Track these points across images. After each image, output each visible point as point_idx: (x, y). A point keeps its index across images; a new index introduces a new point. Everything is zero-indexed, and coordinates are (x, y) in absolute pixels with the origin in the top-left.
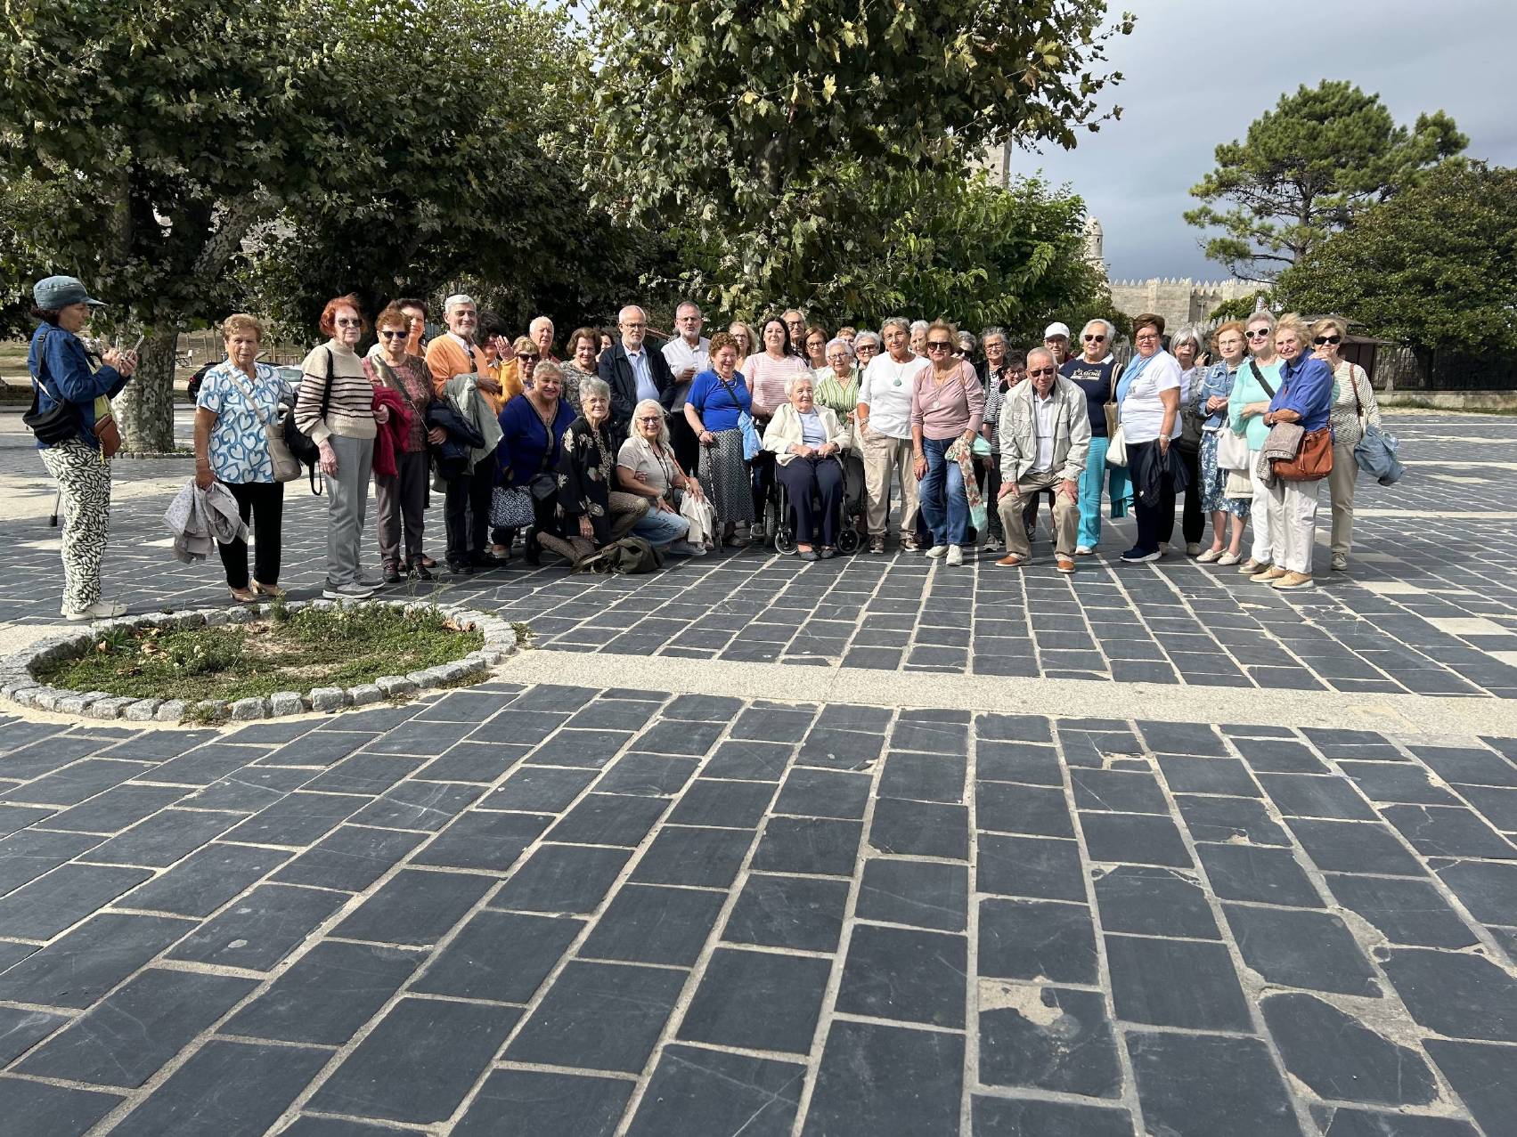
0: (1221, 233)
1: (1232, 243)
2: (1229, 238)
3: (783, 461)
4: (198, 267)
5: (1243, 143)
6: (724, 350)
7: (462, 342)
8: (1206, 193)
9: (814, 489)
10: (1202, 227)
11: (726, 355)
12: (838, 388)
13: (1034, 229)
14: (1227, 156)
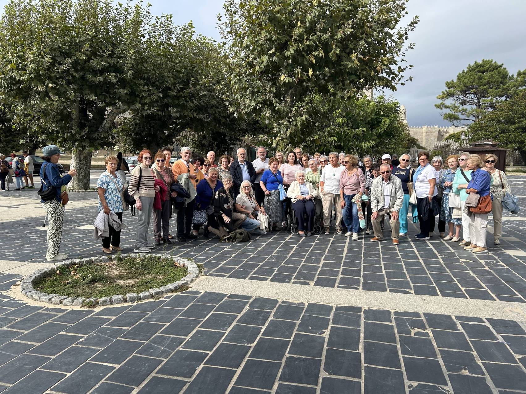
0: (448, 111)
1: (453, 115)
2: (451, 113)
3: (294, 202)
4: (100, 129)
5: (455, 81)
6: (274, 163)
7: (185, 162)
8: (443, 98)
9: (305, 211)
10: (442, 109)
11: (274, 164)
12: (313, 176)
13: (382, 113)
14: (450, 85)
